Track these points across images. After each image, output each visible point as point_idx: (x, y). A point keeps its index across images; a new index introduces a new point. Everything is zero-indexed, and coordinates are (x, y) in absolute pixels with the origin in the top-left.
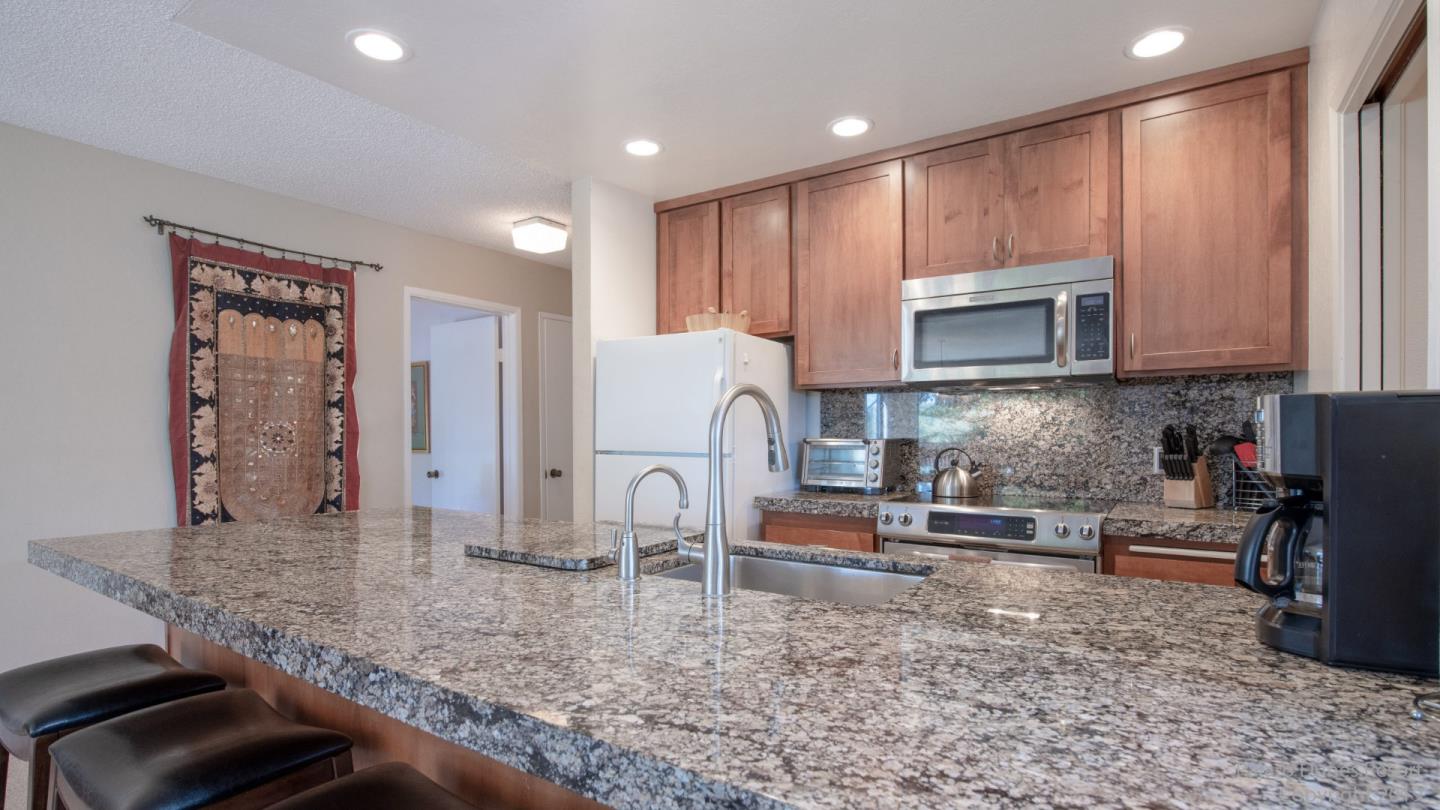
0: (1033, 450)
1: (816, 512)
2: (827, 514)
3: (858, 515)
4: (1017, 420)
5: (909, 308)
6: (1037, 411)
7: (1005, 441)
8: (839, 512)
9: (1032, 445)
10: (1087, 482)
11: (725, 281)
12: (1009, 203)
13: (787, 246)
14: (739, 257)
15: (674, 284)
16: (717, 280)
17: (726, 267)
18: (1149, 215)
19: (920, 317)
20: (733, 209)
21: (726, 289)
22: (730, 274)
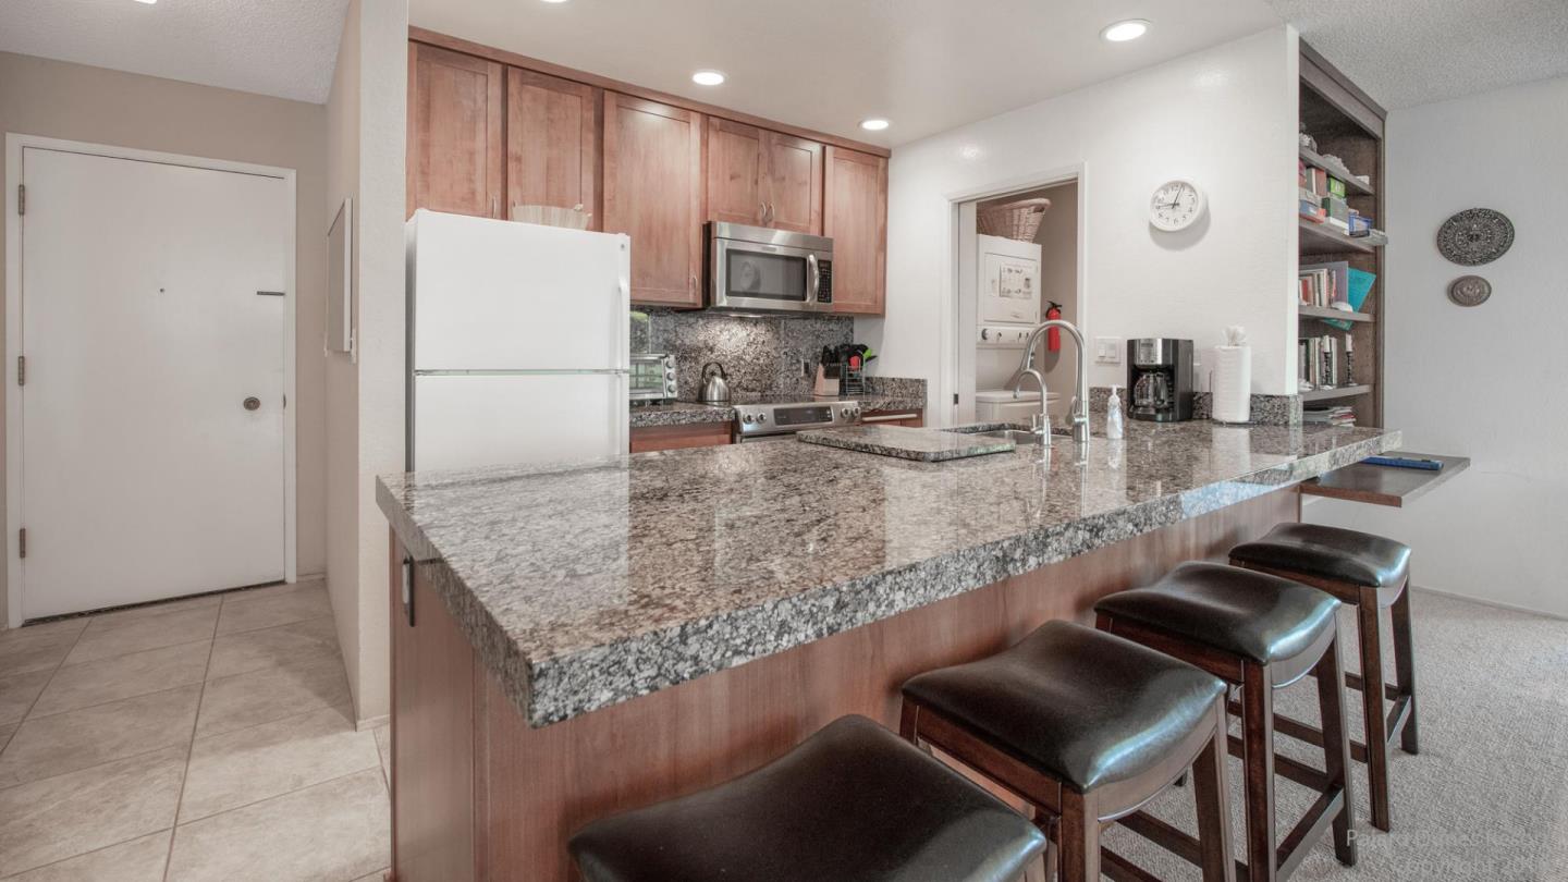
0: (742, 362)
1: (684, 422)
2: (694, 423)
3: (720, 420)
4: (733, 340)
5: (723, 244)
6: (745, 333)
7: (726, 356)
8: (704, 420)
9: (742, 359)
10: (771, 384)
11: (512, 165)
12: (769, 180)
13: (590, 149)
14: (530, 144)
15: (425, 147)
16: (499, 161)
17: (512, 147)
18: (835, 217)
19: (730, 252)
20: (523, 83)
21: (512, 177)
22: (519, 159)
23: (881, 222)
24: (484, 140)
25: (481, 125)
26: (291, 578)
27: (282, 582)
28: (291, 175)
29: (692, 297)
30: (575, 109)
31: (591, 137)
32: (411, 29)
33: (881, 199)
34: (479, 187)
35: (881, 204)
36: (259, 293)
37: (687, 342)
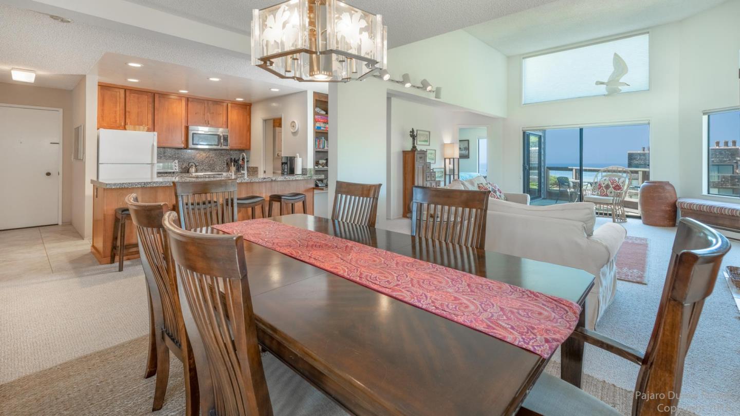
5: (191, 131)
10: (214, 169)
11: (127, 114)
12: (208, 114)
13: (151, 109)
14: (133, 108)
15: (103, 110)
16: (124, 112)
17: (127, 109)
18: (232, 123)
19: (193, 134)
20: (130, 93)
21: (127, 116)
22: (129, 112)
23: (248, 123)
24: (119, 109)
25: (118, 105)
26: (60, 223)
27: (57, 224)
28: (61, 110)
29: (183, 146)
30: (146, 99)
31: (151, 106)
32: (99, 83)
33: (248, 117)
34: (118, 119)
35: (248, 119)
36: (51, 143)
37: (186, 157)
